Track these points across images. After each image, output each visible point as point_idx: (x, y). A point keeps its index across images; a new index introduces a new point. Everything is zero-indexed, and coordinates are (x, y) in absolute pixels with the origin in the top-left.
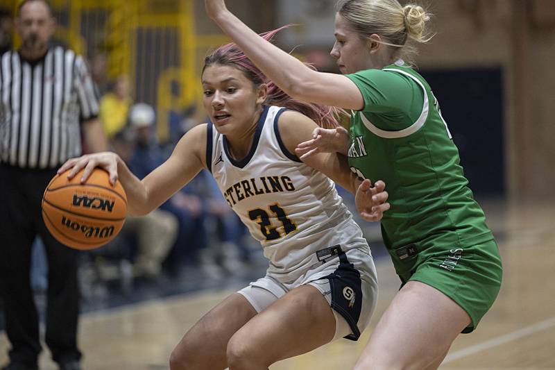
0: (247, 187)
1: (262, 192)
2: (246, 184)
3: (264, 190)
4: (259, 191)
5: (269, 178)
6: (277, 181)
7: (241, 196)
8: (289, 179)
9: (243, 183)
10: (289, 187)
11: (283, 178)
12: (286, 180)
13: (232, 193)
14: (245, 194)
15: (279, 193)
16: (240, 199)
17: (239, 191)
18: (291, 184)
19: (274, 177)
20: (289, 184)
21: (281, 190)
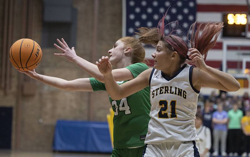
0: (167, 89)
1: (173, 93)
2: (167, 88)
3: (174, 92)
4: (172, 92)
5: (179, 89)
6: (181, 92)
7: (162, 92)
8: (186, 93)
9: (165, 87)
10: (185, 96)
11: (184, 91)
12: (185, 93)
13: (158, 90)
14: (164, 92)
15: (180, 96)
16: (160, 93)
17: (162, 90)
18: (186, 95)
19: (181, 89)
20: (185, 95)
21: (181, 96)
